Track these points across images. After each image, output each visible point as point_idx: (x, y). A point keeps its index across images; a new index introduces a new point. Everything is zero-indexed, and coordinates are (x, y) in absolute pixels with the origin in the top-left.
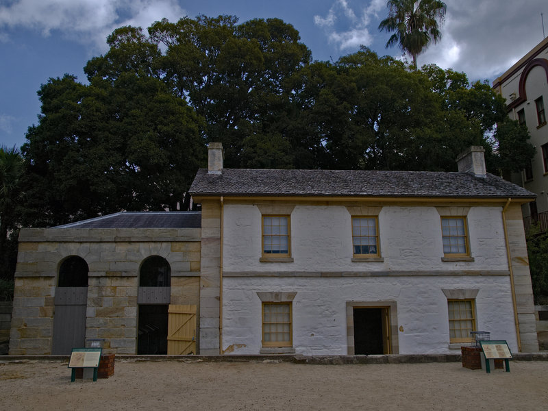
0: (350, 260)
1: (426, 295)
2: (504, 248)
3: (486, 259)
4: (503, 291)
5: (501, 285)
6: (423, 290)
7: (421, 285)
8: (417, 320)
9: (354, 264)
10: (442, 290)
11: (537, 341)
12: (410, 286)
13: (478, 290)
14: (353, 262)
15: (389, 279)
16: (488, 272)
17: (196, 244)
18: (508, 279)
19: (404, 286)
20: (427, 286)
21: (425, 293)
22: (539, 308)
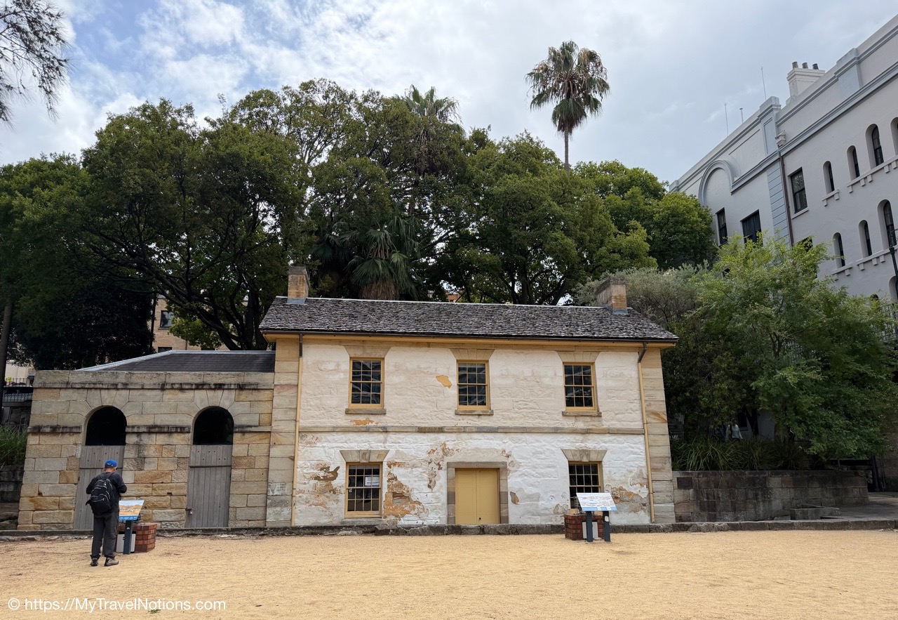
0: (454, 413)
1: (543, 456)
2: (638, 401)
3: (616, 414)
4: (635, 453)
5: (633, 445)
6: (539, 450)
7: (537, 444)
8: (532, 485)
9: (459, 417)
10: (562, 450)
11: (674, 513)
12: (524, 444)
13: (605, 452)
14: (456, 414)
15: (498, 435)
16: (618, 430)
17: (267, 392)
18: (641, 438)
19: (517, 445)
20: (544, 445)
21: (541, 453)
22: (678, 474)
